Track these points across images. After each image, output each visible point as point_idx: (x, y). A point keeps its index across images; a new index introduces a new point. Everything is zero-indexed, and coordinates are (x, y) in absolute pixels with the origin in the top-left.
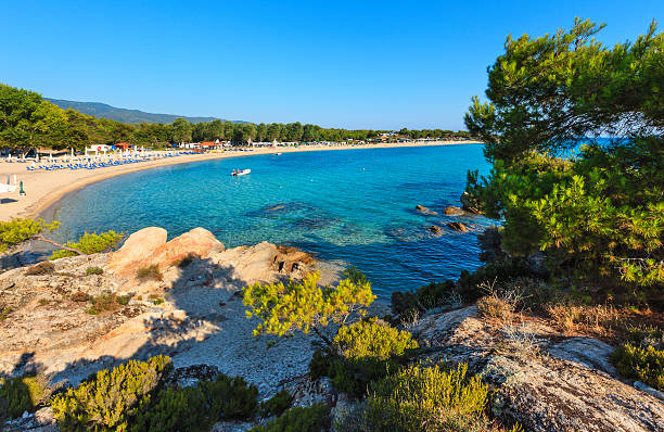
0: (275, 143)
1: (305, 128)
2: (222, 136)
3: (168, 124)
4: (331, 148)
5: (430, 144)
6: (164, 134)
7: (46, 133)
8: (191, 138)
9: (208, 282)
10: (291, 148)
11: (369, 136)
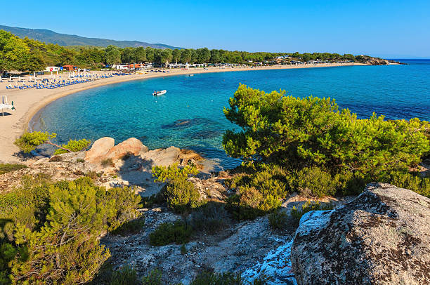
0: (187, 65)
1: (212, 52)
2: (145, 59)
3: (101, 49)
4: (233, 70)
5: (319, 65)
6: (99, 57)
7: (15, 60)
8: (120, 61)
9: (139, 168)
10: (201, 70)
11: (267, 58)
